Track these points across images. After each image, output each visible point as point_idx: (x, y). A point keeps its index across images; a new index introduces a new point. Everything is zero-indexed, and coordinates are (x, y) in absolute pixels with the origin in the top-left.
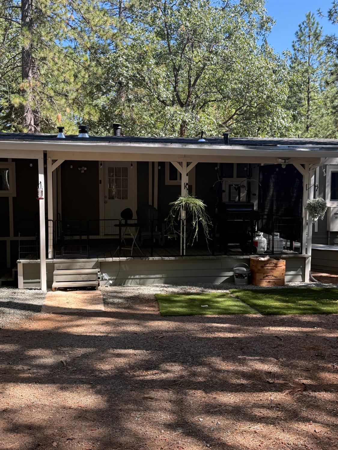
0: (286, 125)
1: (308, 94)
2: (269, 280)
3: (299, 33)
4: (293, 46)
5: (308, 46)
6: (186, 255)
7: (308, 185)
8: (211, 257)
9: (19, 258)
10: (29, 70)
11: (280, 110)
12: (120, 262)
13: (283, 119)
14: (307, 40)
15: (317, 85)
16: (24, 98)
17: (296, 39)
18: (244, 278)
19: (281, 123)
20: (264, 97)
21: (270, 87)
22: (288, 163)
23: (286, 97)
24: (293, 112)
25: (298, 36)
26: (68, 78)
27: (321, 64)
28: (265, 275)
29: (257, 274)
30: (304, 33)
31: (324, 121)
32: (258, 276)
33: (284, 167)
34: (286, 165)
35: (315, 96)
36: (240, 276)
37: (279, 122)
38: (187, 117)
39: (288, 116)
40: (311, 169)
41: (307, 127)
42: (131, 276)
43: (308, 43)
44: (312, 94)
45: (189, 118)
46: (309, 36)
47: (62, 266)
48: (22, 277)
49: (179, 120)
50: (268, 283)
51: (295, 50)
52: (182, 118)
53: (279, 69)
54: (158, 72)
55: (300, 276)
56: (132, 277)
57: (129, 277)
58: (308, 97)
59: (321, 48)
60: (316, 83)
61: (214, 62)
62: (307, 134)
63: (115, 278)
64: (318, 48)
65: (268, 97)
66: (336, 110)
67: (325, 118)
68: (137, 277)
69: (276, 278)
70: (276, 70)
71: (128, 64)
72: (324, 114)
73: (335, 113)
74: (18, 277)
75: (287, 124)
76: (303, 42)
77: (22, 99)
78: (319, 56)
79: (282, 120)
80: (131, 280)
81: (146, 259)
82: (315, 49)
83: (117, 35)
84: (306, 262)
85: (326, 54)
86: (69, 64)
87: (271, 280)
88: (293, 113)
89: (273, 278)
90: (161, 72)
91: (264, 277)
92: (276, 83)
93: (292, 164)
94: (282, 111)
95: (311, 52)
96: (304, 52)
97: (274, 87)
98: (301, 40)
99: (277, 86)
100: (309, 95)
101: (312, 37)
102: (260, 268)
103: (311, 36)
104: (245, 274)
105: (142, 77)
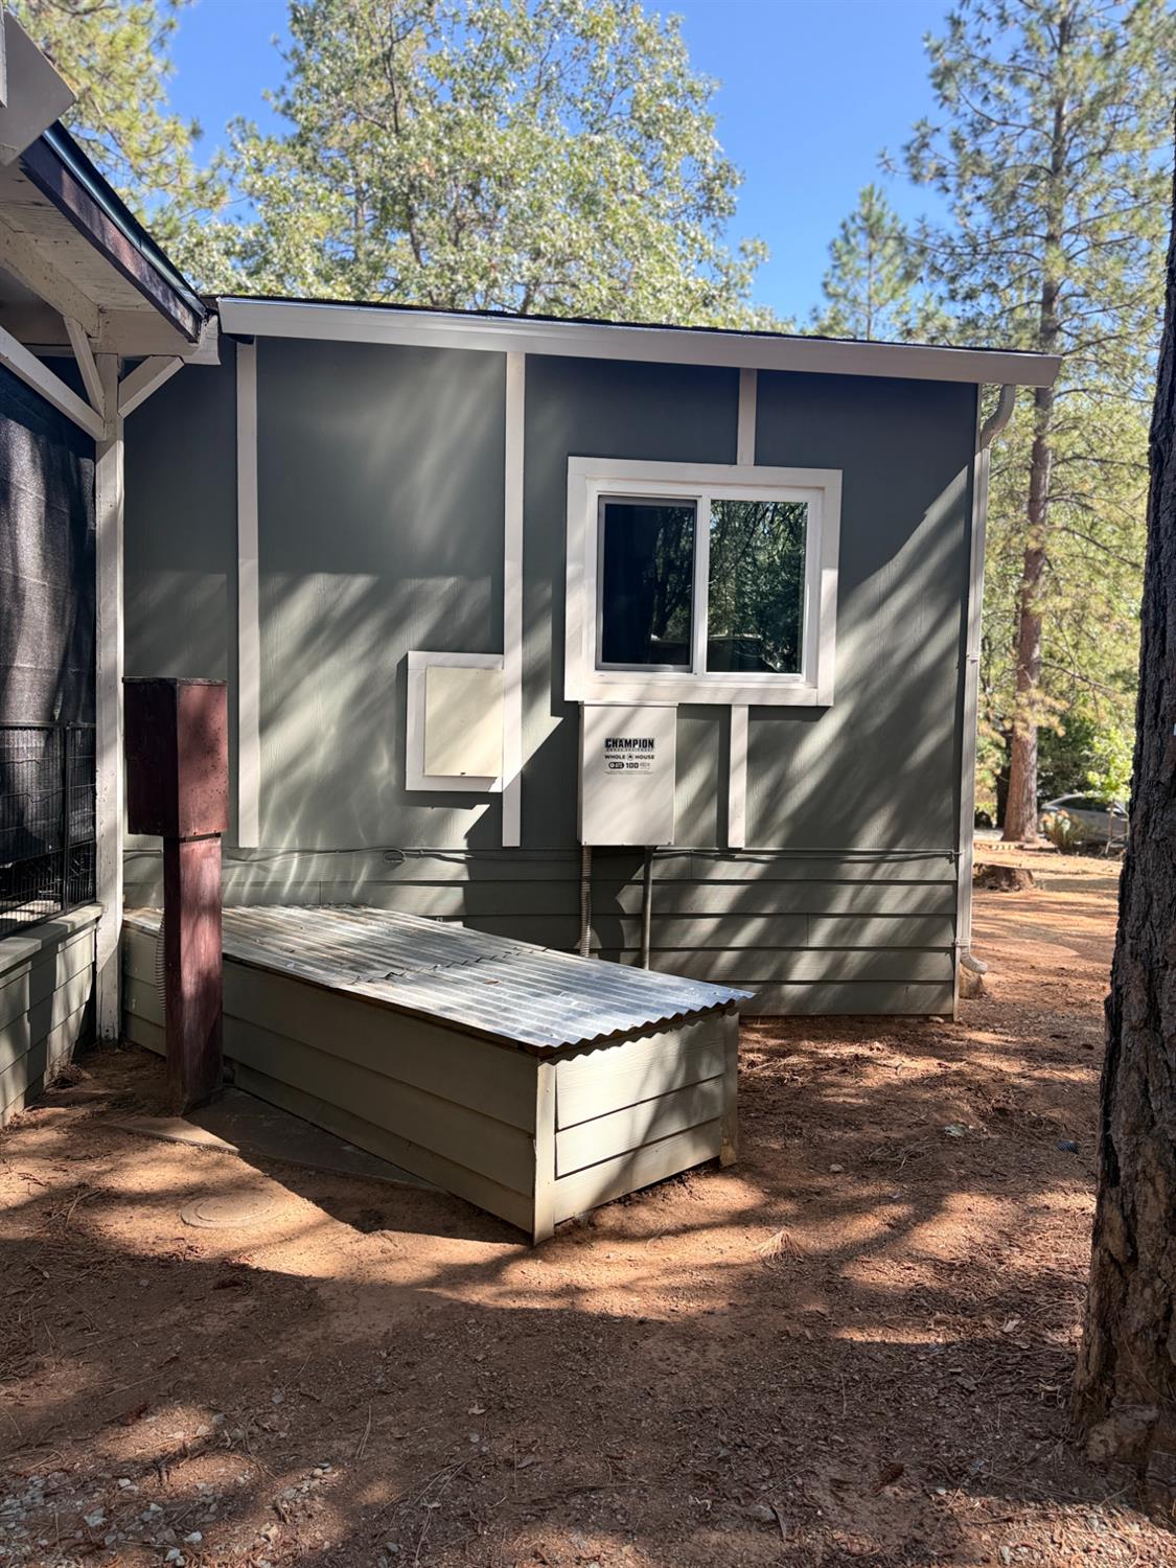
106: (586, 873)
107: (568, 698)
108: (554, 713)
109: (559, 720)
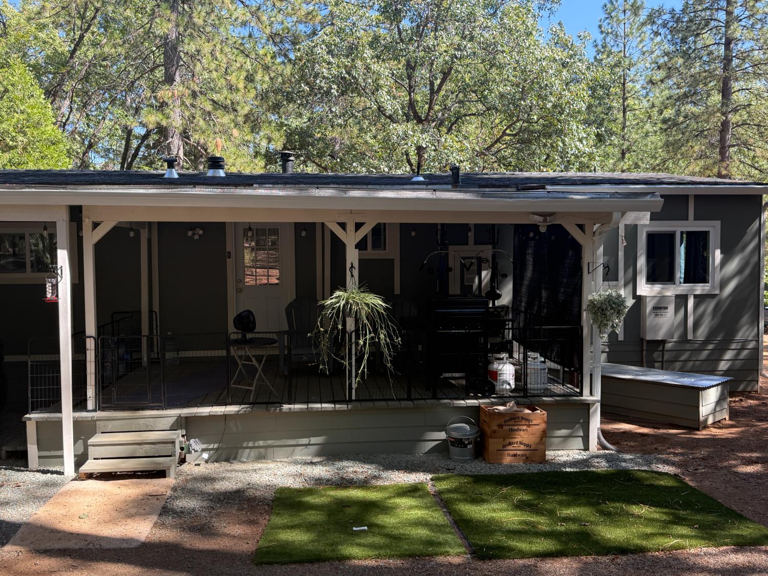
0: (585, 150)
1: (624, 101)
2: (515, 452)
3: (609, 5)
4: (600, 27)
5: (622, 25)
6: (355, 401)
7: (591, 264)
8: (404, 404)
9: (30, 410)
10: (175, 72)
11: (575, 127)
12: (225, 417)
13: (580, 140)
14: (621, 16)
15: (639, 87)
16: (164, 114)
17: (603, 16)
18: (466, 446)
19: (576, 147)
20: (548, 106)
21: (557, 89)
22: (550, 222)
23: (584, 105)
24: (597, 128)
25: (607, 10)
26: (235, 82)
27: (644, 54)
28: (507, 441)
29: (491, 440)
30: (616, 6)
31: (650, 143)
32: (493, 445)
33: (543, 230)
34: (548, 226)
35: (635, 104)
36: (459, 443)
37: (573, 145)
38: (424, 139)
39: (588, 135)
40: (597, 233)
41: (623, 154)
42: (249, 441)
43: (623, 22)
44: (630, 102)
45: (427, 142)
46: (624, 11)
47: (110, 426)
48: (36, 447)
49: (411, 145)
50: (513, 458)
51: (602, 32)
52: (415, 142)
53: (572, 60)
54: (378, 69)
55: (580, 439)
56: (251, 444)
57: (245, 445)
58: (624, 105)
59: (644, 29)
60: (636, 84)
61: (467, 53)
62: (622, 163)
63: (216, 446)
64: (638, 29)
65: (554, 106)
66: (667, 126)
67: (652, 138)
68: (261, 443)
69: (528, 448)
70: (568, 63)
71: (331, 59)
72: (649, 132)
73: (666, 130)
74: (29, 445)
75: (587, 149)
76: (615, 19)
77: (161, 117)
78: (641, 42)
79: (578, 143)
80: (248, 450)
81: (276, 409)
82: (634, 31)
83: (314, 13)
84: (591, 411)
85: (652, 39)
86: (236, 61)
87: (519, 452)
88: (596, 131)
89: (522, 447)
90: (382, 69)
91: (504, 446)
92: (567, 84)
93: (560, 225)
94: (578, 127)
95: (628, 36)
96: (617, 36)
97: (564, 90)
98: (611, 17)
99: (569, 89)
100: (626, 103)
101: (628, 13)
102: (495, 428)
103: (627, 11)
104: (468, 439)
105: (354, 78)
106: (645, 348)
107: (638, 294)
108: (633, 299)
109: (635, 300)
